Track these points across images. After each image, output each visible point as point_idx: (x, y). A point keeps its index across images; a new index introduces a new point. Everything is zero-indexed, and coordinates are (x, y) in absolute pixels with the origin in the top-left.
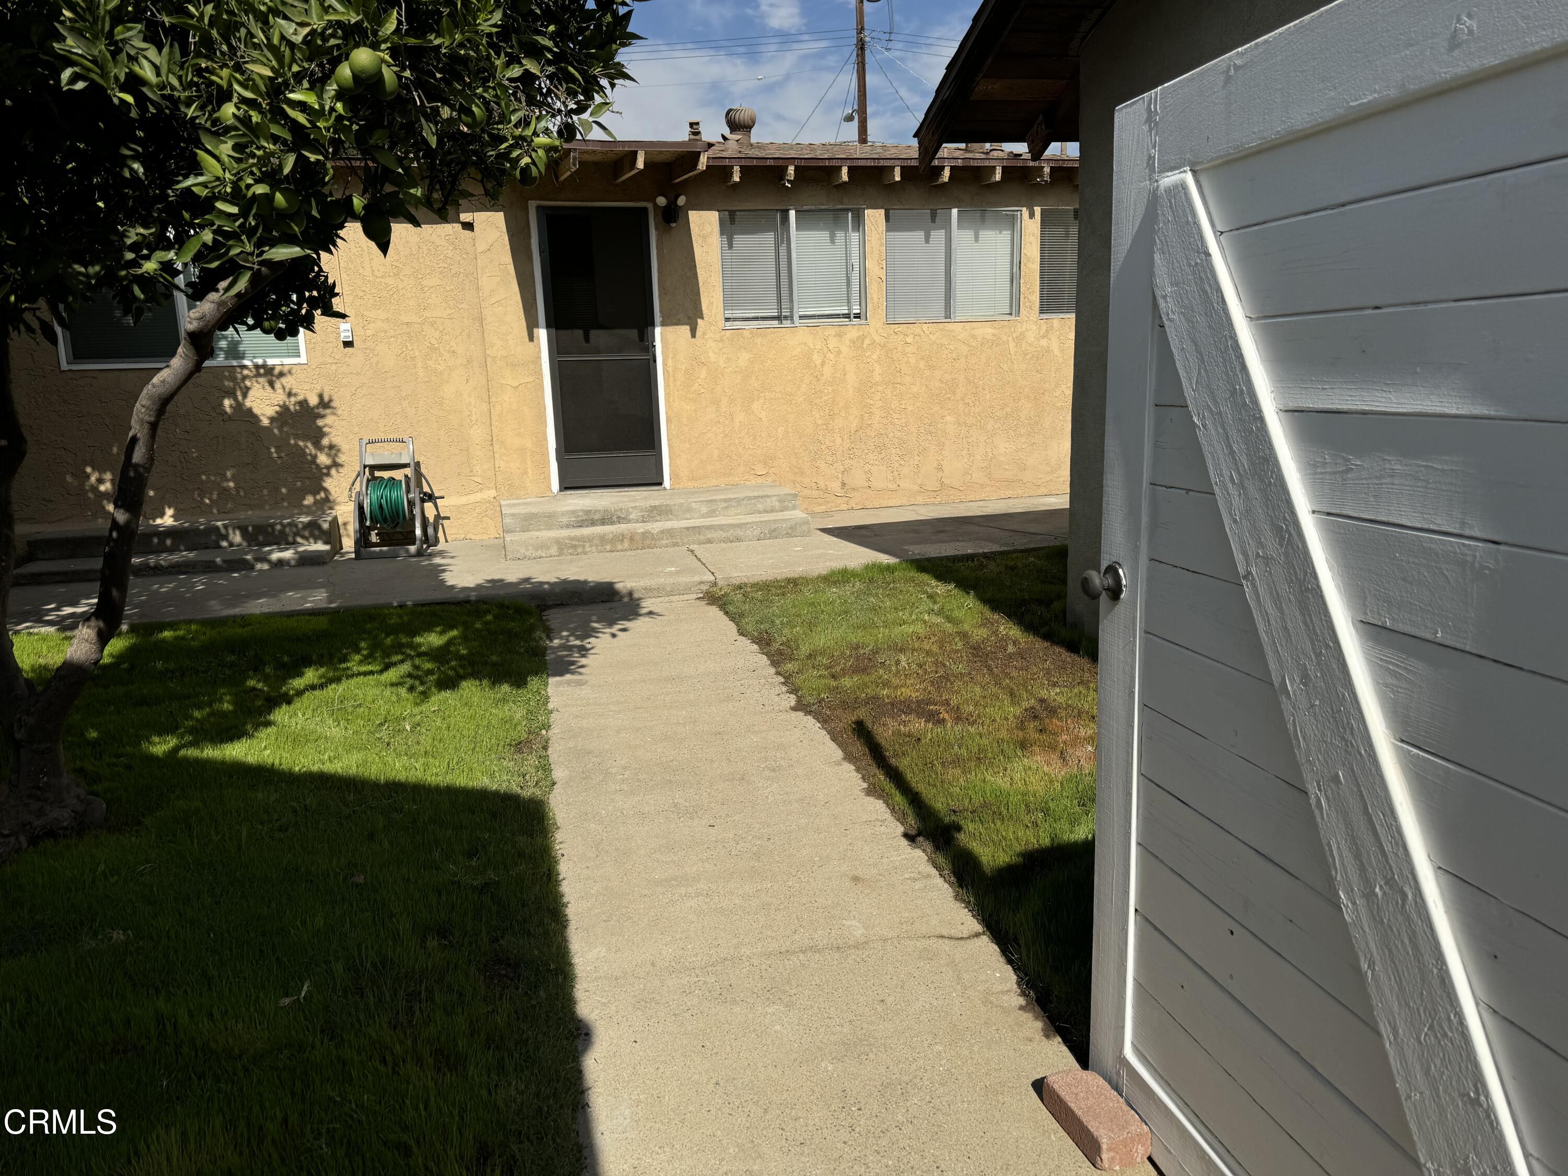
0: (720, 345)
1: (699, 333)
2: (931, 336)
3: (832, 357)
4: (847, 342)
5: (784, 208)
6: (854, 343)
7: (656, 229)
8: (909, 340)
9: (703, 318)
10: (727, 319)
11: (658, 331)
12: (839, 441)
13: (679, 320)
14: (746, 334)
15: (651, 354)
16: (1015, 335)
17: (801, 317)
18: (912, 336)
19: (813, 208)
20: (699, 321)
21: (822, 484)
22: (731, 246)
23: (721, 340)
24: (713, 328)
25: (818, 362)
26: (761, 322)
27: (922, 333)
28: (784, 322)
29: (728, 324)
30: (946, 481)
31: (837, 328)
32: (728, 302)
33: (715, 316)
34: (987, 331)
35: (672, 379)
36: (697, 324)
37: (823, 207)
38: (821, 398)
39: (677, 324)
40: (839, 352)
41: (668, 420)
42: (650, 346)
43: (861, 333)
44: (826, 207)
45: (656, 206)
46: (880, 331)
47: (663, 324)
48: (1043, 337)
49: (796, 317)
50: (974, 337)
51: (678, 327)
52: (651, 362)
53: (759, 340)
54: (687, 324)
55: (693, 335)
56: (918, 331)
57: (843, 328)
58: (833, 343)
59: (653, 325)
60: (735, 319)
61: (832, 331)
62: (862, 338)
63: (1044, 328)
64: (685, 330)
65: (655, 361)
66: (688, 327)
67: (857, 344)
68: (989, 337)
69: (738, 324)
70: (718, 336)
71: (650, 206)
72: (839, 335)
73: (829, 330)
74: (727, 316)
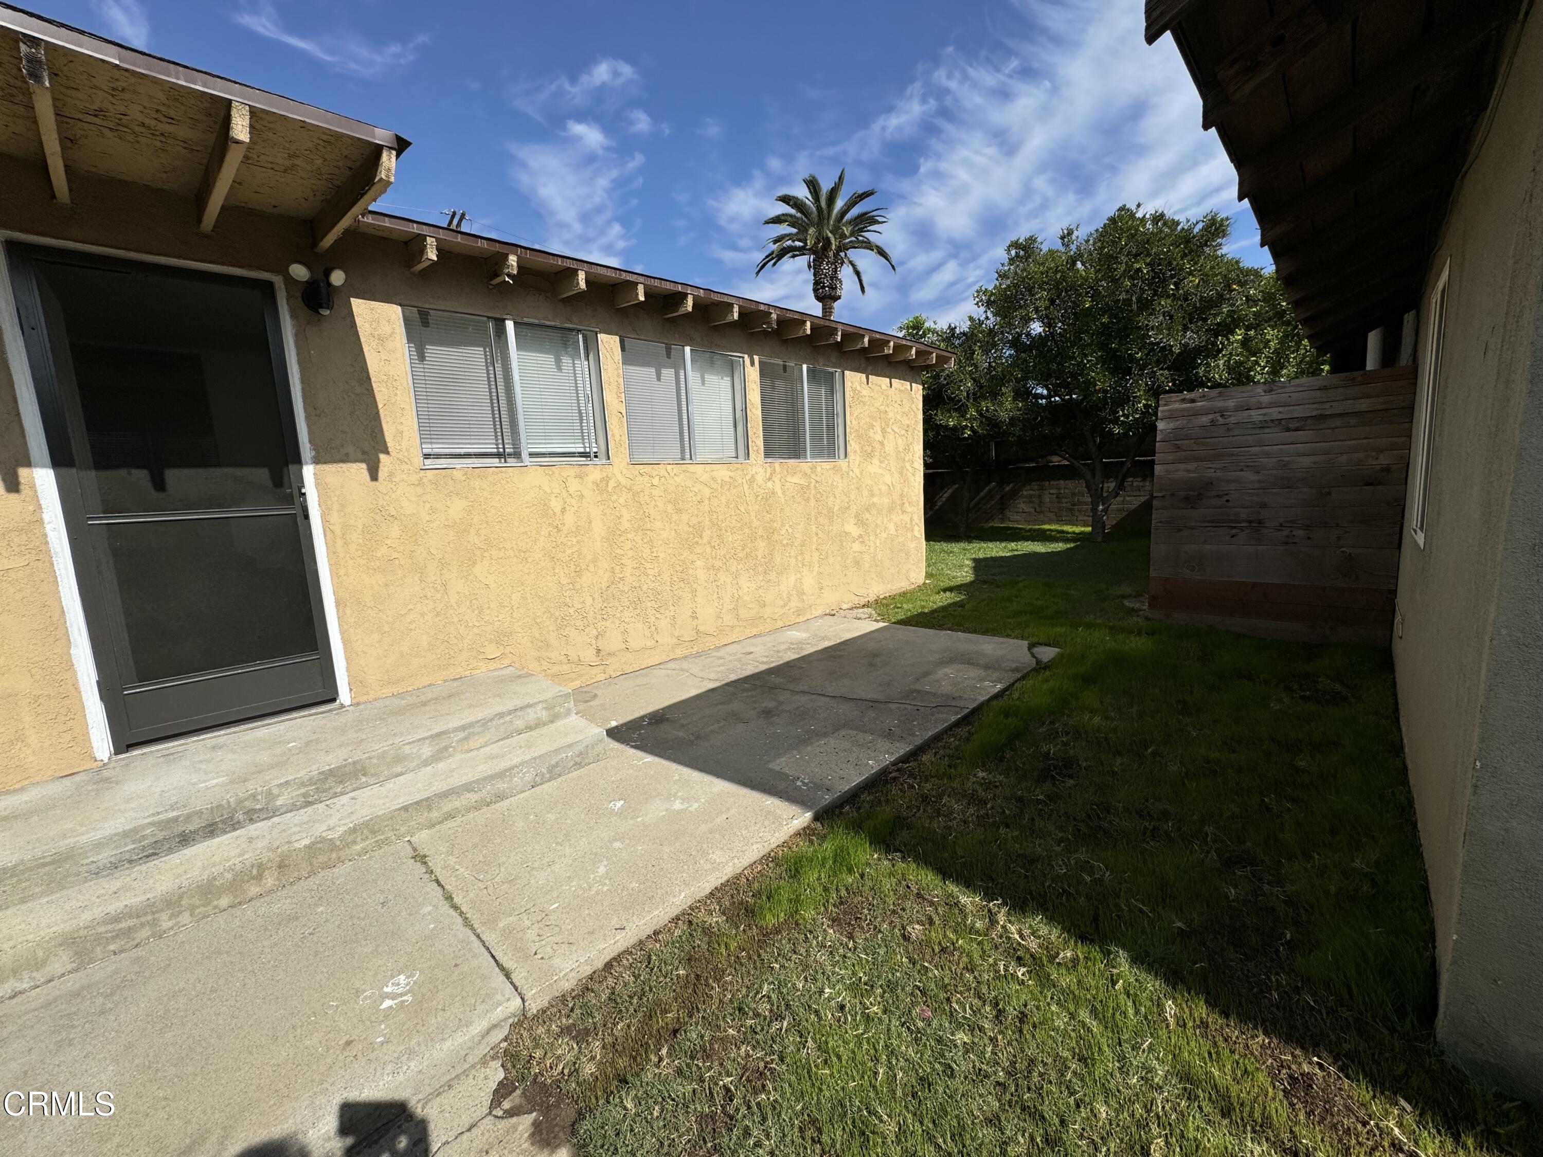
0: (419, 490)
1: (383, 473)
2: (676, 478)
3: (574, 502)
4: (590, 486)
5: (498, 316)
6: (598, 485)
7: (294, 316)
8: (656, 481)
9: (388, 453)
10: (427, 456)
11: (309, 472)
12: (589, 601)
13: (347, 454)
14: (458, 475)
15: (297, 505)
16: (748, 478)
17: (532, 455)
18: (657, 478)
19: (537, 322)
20: (382, 457)
21: (573, 657)
22: (422, 357)
23: (420, 483)
24: (404, 467)
25: (558, 509)
26: (475, 460)
27: (667, 475)
28: (508, 460)
29: (428, 462)
30: (701, 628)
31: (576, 469)
32: (426, 432)
33: (408, 450)
34: (723, 473)
35: (340, 542)
36: (378, 461)
37: (548, 323)
38: (564, 552)
39: (343, 461)
40: (582, 497)
41: (339, 603)
42: (296, 494)
43: (604, 474)
44: (553, 323)
45: (289, 281)
46: (625, 472)
47: (317, 461)
48: (769, 479)
49: (525, 455)
50: (713, 479)
51: (345, 466)
52: (300, 519)
53: (476, 483)
54: (362, 461)
55: (374, 477)
56: (663, 472)
57: (583, 469)
58: (574, 486)
59: (298, 461)
60: (438, 456)
61: (571, 472)
62: (606, 480)
63: (769, 470)
64: (360, 470)
65: (307, 517)
66: (364, 466)
67: (601, 486)
68: (727, 479)
69: (443, 462)
70: (414, 479)
71: (278, 280)
72: (579, 477)
73: (568, 470)
74: (426, 451)
